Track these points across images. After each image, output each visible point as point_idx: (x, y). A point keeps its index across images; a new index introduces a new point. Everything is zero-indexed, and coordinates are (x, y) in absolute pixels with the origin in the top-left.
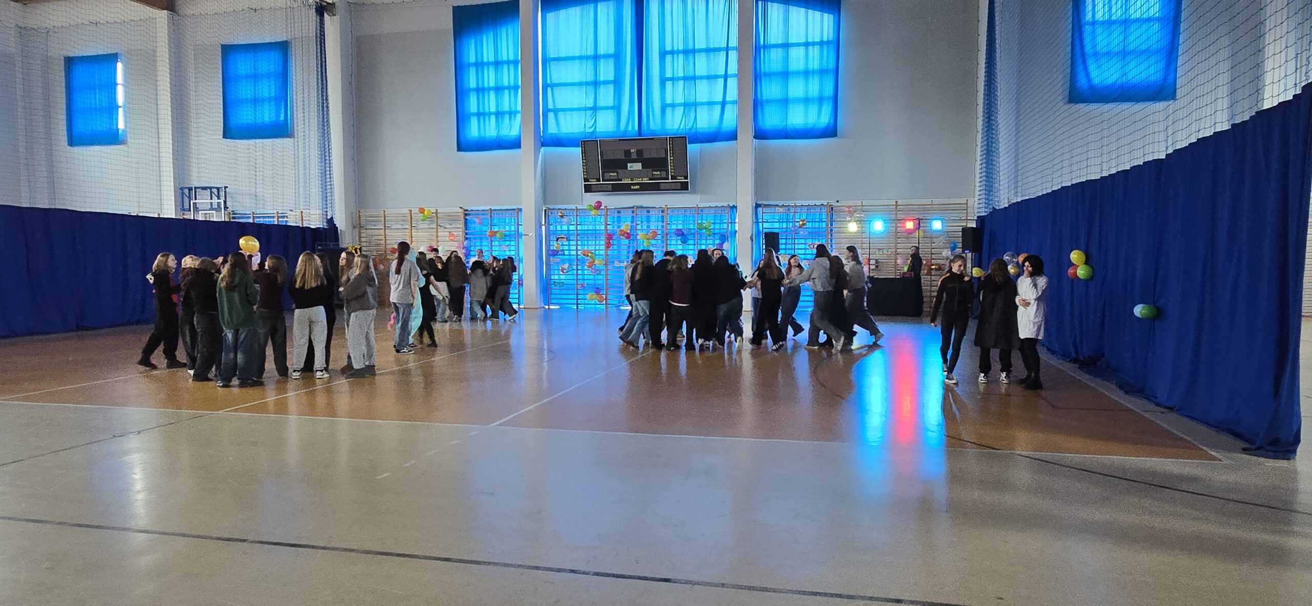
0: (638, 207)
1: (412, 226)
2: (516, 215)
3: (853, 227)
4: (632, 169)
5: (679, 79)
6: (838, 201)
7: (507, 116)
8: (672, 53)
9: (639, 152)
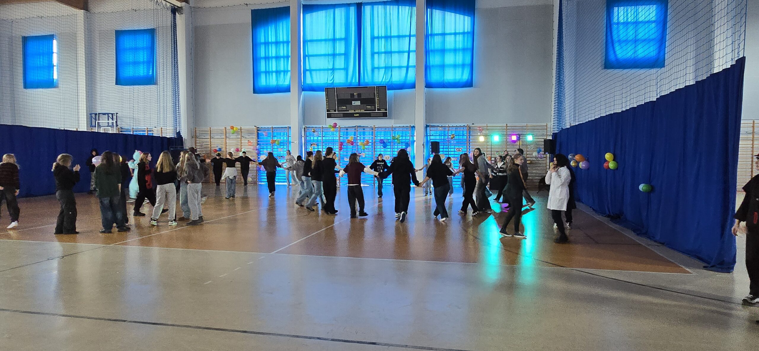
0: (358, 127)
1: (226, 137)
2: (287, 131)
3: (482, 139)
4: (355, 104)
5: (382, 53)
6: (473, 124)
7: (282, 73)
8: (378, 38)
9: (359, 95)
